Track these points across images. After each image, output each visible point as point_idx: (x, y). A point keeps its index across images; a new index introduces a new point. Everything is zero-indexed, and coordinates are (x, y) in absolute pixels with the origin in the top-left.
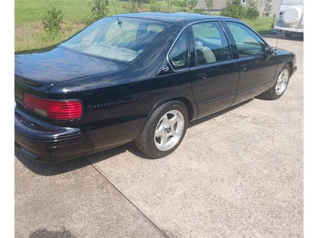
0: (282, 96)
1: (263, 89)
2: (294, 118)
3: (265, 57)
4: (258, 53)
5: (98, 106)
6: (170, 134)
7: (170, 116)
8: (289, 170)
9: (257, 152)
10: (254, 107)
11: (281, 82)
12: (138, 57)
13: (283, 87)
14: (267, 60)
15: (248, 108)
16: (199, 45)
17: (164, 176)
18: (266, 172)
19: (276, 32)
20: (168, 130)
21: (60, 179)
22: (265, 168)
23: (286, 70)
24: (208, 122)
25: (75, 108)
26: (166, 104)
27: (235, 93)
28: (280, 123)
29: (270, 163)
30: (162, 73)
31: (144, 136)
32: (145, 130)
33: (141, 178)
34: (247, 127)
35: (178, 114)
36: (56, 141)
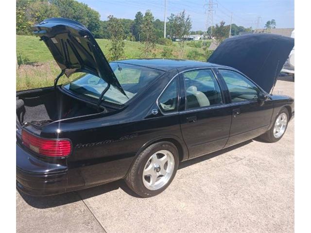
0: (282, 139)
1: (262, 132)
2: (290, 163)
3: (259, 102)
4: (253, 97)
5: (87, 145)
6: (160, 173)
7: (160, 156)
8: (278, 217)
9: (246, 197)
10: (251, 149)
11: (280, 126)
12: (129, 101)
13: (282, 131)
14: (262, 105)
15: (245, 149)
16: (193, 90)
17: (150, 216)
18: (253, 218)
19: (284, 74)
20: (157, 169)
21: (50, 212)
22: (253, 214)
23: (284, 113)
24: (203, 163)
25: (64, 146)
26: (155, 144)
27: (228, 136)
28: (275, 167)
29: (258, 208)
30: (152, 116)
31: (132, 174)
32: (133, 168)
33: (126, 216)
34: (241, 170)
35: (168, 155)
36: (46, 176)
